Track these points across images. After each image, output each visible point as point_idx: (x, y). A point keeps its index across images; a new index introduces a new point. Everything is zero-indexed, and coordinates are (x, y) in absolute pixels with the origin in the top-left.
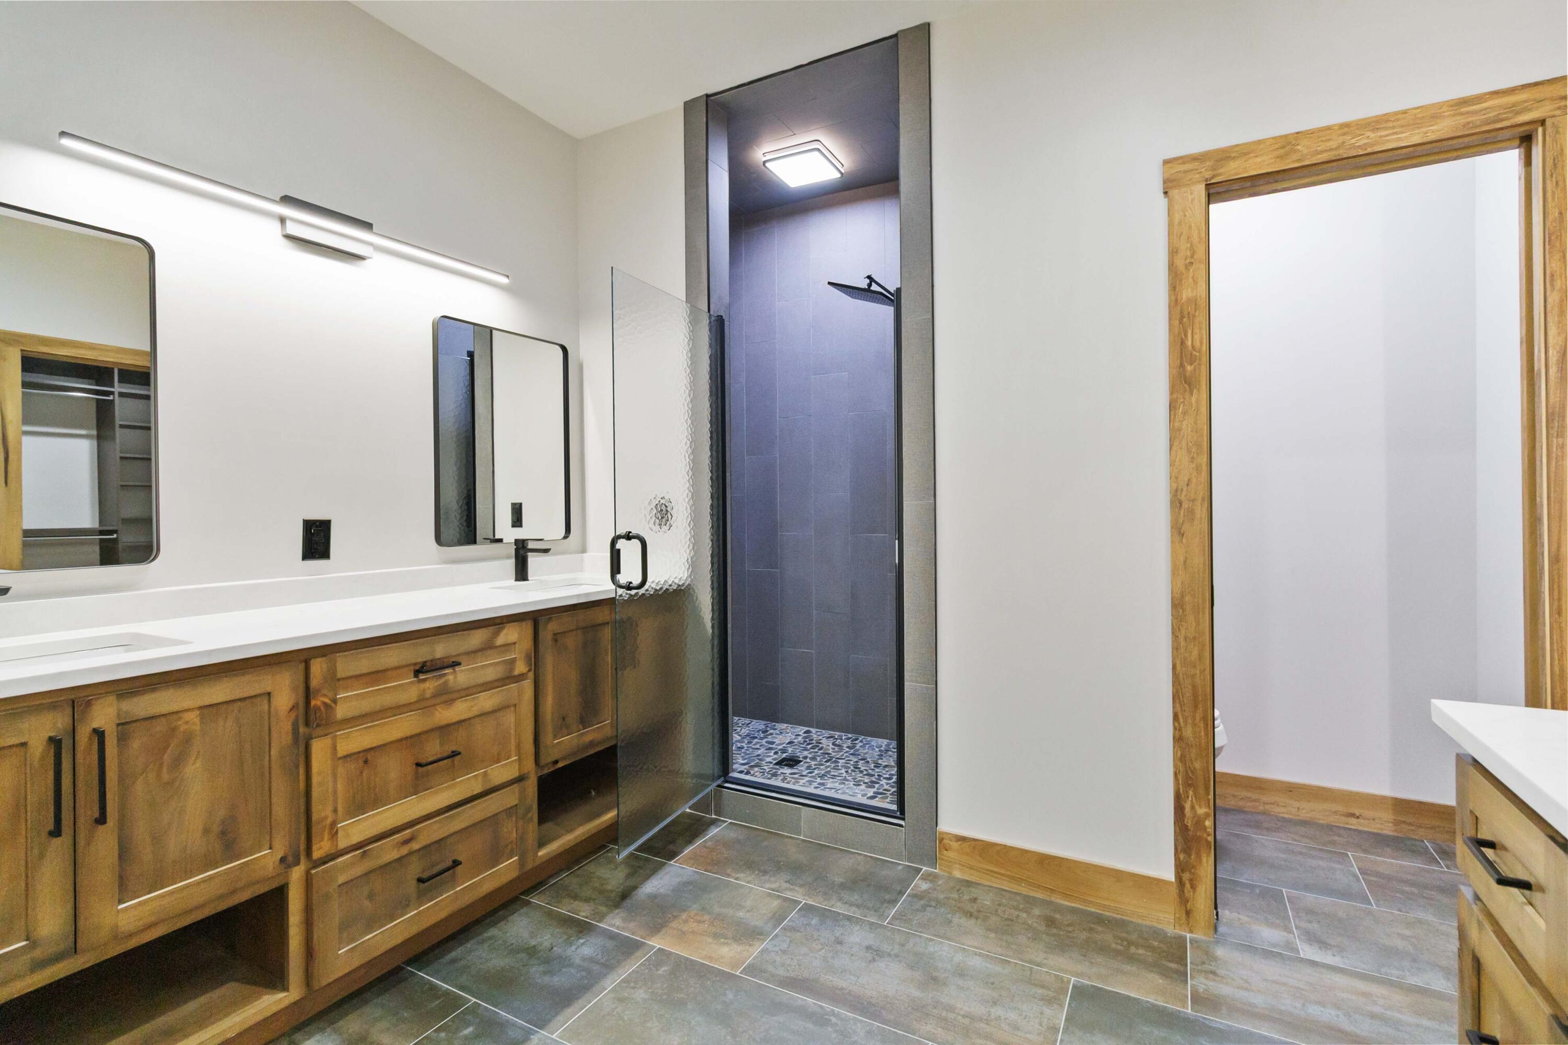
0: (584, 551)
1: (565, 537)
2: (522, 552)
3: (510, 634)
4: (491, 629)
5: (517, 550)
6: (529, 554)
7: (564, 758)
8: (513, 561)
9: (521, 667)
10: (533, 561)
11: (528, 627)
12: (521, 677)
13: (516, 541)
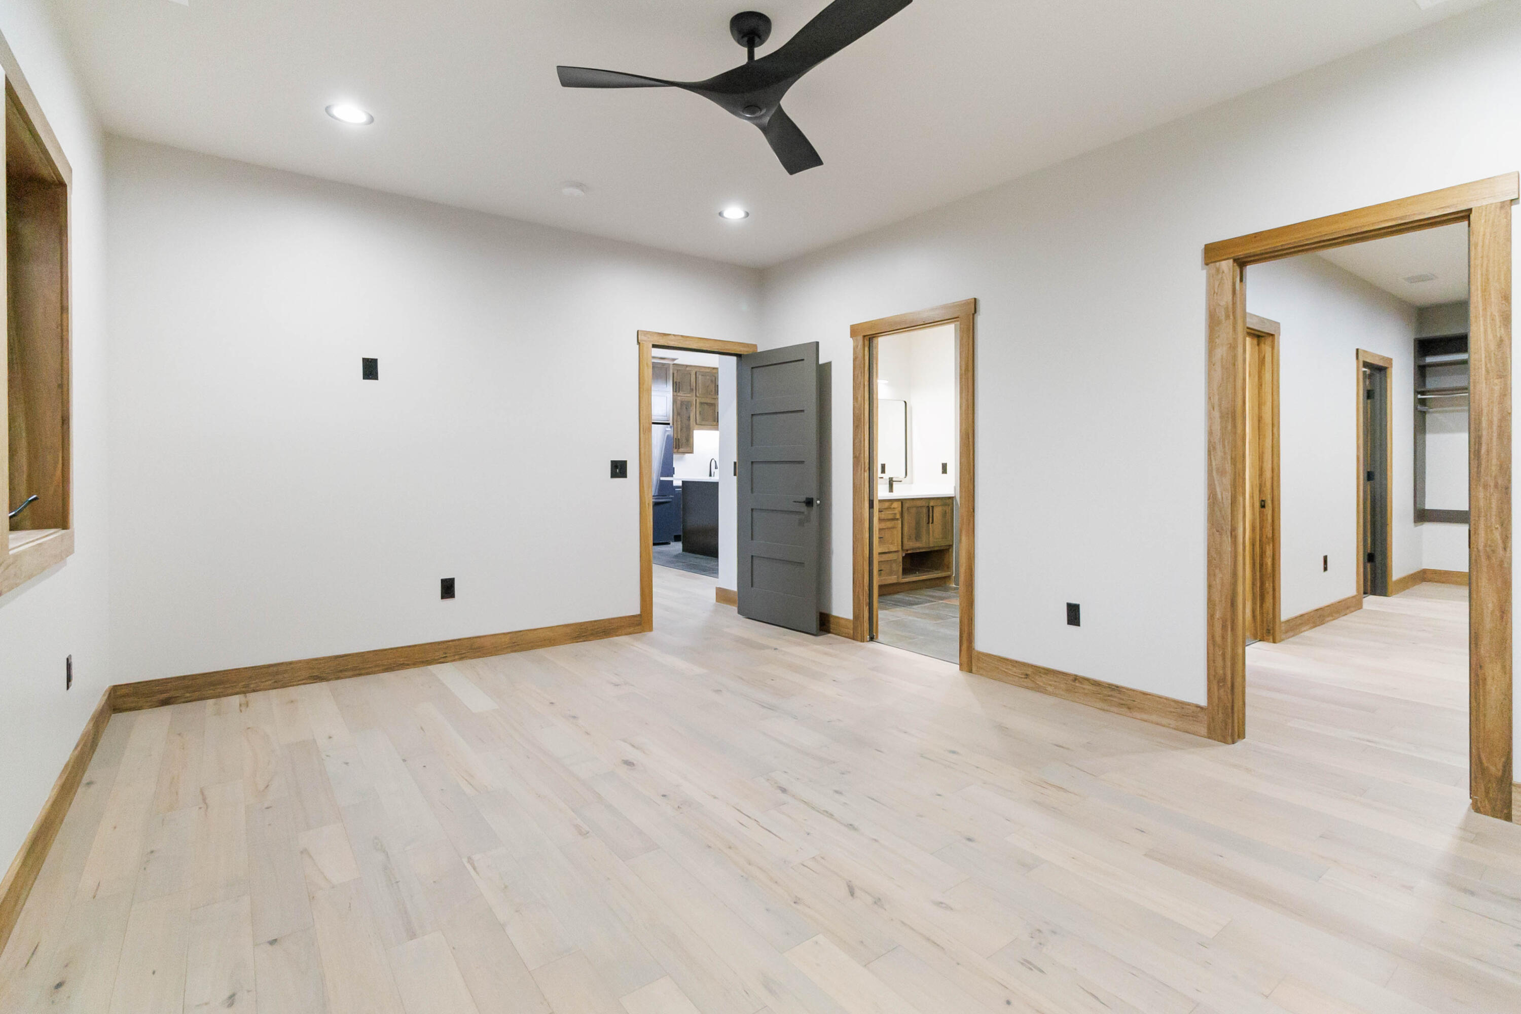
0: (912, 483)
1: (905, 477)
2: (891, 482)
3: (895, 505)
4: (890, 503)
5: (890, 481)
6: (894, 483)
7: (910, 550)
8: (888, 485)
9: (898, 516)
10: (895, 485)
11: (900, 503)
12: (897, 519)
13: (890, 478)
